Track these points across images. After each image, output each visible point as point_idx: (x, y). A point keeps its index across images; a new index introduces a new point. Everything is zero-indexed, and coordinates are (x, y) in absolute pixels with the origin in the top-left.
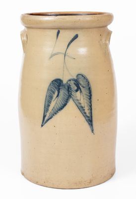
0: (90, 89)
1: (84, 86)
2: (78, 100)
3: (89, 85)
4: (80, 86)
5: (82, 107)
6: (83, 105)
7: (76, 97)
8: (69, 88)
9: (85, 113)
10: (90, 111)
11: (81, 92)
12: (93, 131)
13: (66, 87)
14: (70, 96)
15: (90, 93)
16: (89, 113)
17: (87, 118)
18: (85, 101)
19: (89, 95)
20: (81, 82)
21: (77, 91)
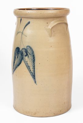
0: (34, 56)
1: (30, 53)
2: (26, 62)
3: (33, 53)
4: (28, 53)
5: (29, 66)
6: (29, 65)
7: (26, 59)
8: (22, 54)
9: (30, 70)
10: (33, 70)
11: (28, 57)
12: (35, 82)
13: (21, 53)
14: (22, 59)
15: (34, 58)
16: (33, 71)
17: (32, 74)
18: (31, 63)
19: (33, 59)
20: (29, 51)
21: (26, 56)
